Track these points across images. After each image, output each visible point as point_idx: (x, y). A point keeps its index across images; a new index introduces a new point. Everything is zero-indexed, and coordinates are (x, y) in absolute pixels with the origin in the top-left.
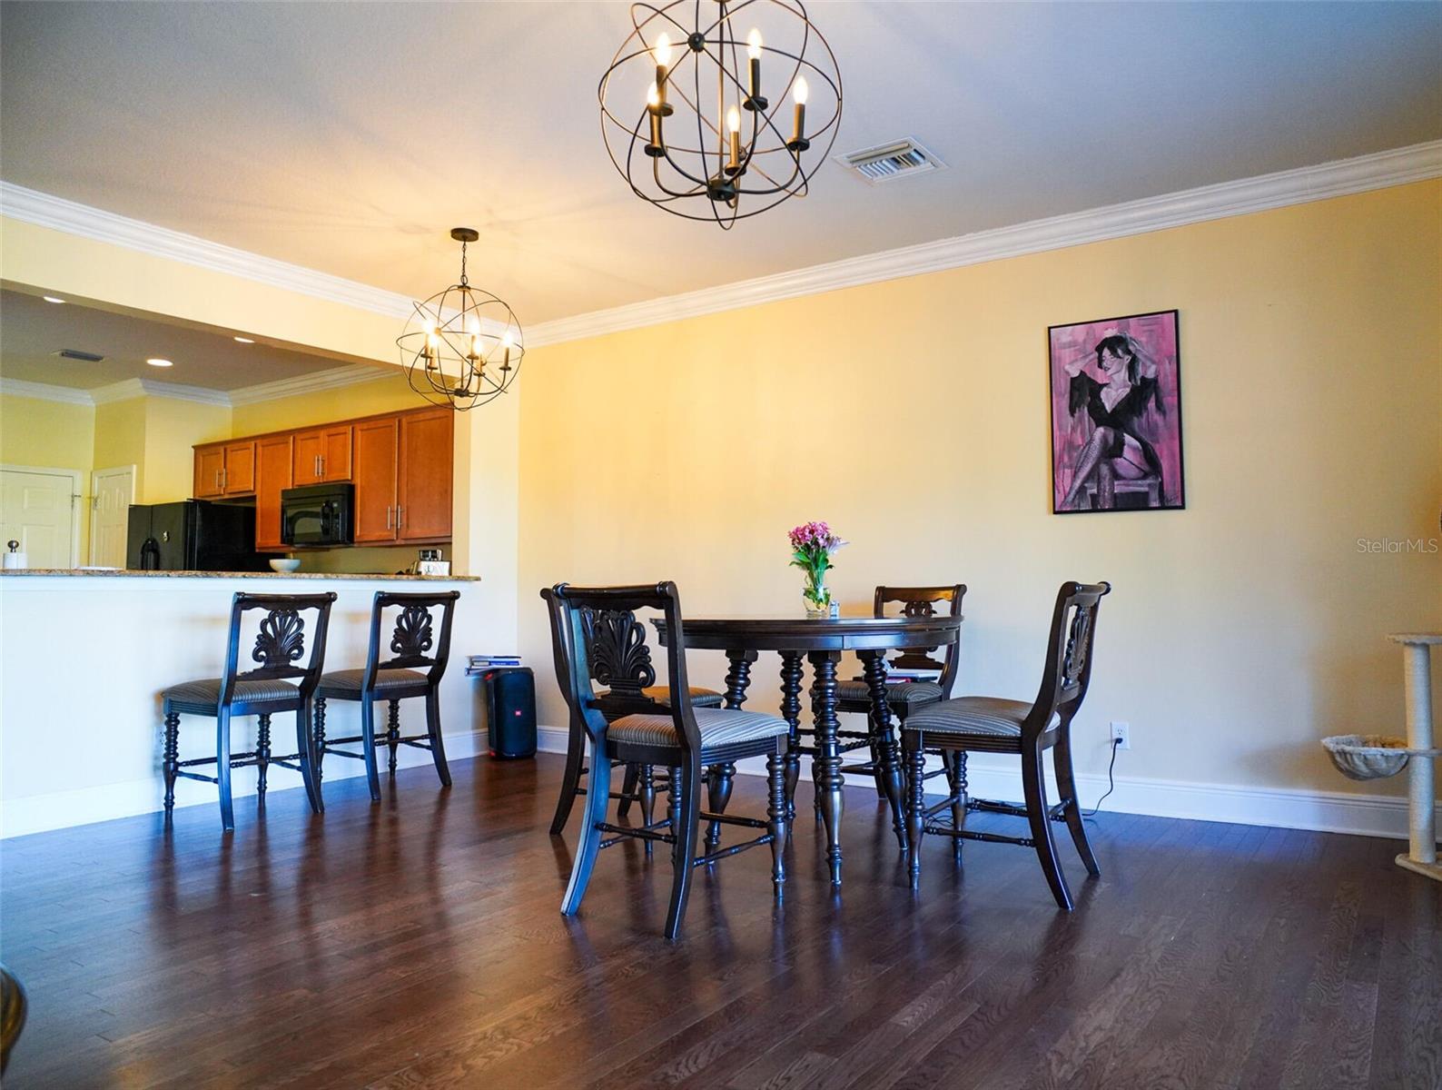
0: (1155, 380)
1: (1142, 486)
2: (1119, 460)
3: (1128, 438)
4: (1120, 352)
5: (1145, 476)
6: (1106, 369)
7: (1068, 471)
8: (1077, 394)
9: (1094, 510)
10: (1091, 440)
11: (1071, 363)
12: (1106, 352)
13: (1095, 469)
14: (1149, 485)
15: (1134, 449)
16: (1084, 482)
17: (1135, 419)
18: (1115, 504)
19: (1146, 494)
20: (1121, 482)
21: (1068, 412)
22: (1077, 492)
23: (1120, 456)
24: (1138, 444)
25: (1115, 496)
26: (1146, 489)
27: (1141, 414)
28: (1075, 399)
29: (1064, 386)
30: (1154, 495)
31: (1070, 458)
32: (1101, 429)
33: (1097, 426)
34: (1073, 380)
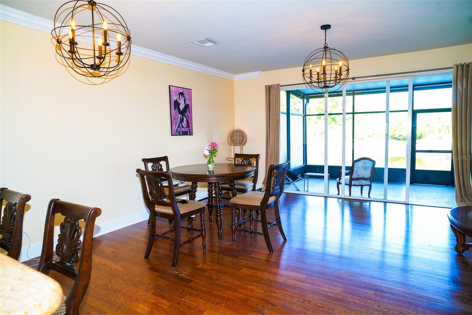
0: (188, 105)
1: (186, 130)
2: (183, 123)
3: (184, 118)
4: (183, 96)
5: (187, 128)
6: (181, 100)
7: (174, 125)
8: (175, 105)
9: (179, 135)
10: (178, 117)
11: (174, 96)
12: (180, 96)
13: (179, 125)
14: (188, 129)
15: (185, 121)
16: (177, 128)
17: (185, 114)
18: (183, 134)
19: (187, 132)
20: (183, 128)
21: (174, 109)
22: (176, 130)
23: (183, 122)
24: (186, 120)
25: (183, 132)
26: (187, 130)
27: (186, 113)
28: (175, 106)
29: (173, 103)
30: (189, 132)
31: (175, 121)
32: (180, 115)
33: (179, 114)
34: (175, 101)
